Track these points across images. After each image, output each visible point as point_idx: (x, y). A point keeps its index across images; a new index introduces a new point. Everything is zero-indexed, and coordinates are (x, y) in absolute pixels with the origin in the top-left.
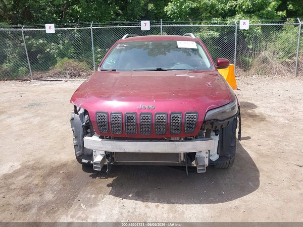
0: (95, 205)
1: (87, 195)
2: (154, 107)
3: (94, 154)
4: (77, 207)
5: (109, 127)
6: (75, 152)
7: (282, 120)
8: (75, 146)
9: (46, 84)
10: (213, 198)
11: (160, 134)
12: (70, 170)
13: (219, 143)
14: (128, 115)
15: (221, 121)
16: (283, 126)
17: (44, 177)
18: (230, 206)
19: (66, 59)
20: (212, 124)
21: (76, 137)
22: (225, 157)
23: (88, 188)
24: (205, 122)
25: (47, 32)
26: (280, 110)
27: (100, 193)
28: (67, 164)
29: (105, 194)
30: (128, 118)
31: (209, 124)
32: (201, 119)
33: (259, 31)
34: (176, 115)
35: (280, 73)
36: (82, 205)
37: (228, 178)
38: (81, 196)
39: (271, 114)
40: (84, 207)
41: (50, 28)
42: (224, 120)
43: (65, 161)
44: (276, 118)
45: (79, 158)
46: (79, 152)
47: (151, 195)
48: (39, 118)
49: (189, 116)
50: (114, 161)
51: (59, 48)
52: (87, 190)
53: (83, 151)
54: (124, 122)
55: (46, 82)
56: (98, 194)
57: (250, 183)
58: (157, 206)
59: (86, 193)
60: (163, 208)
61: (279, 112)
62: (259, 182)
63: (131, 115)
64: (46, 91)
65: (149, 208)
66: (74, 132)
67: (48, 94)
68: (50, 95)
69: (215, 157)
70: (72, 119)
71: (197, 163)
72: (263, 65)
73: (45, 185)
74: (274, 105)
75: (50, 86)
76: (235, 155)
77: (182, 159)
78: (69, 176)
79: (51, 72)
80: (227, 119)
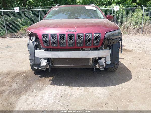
0: (42, 89)
1: (37, 85)
2: (76, 31)
3: (41, 62)
4: (31, 91)
5: (49, 42)
6: (30, 63)
7: (138, 51)
8: (30, 59)
9: (15, 39)
10: (108, 84)
11: (79, 46)
12: (28, 74)
13: (111, 54)
14: (61, 35)
15: (113, 39)
16: (140, 54)
17: (12, 78)
18: (118, 88)
19: (25, 26)
20: (108, 41)
21: (30, 54)
22: (114, 63)
23: (38, 82)
24: (105, 39)
25: (15, 12)
26: (137, 47)
27: (45, 84)
28: (26, 72)
29: (48, 84)
30: (61, 37)
31: (107, 40)
32: (103, 37)
33: (124, 12)
34: (89, 35)
35: (134, 33)
36: (34, 90)
37: (115, 76)
38: (34, 86)
39: (132, 49)
40: (35, 91)
41: (17, 9)
42: (115, 39)
43: (24, 70)
44: (136, 51)
45: (32, 67)
46: (32, 63)
47: (73, 84)
48: (11, 52)
49: (96, 35)
50: (52, 65)
51: (22, 21)
52: (37, 83)
53: (35, 62)
54: (58, 39)
55: (15, 38)
56: (43, 84)
57: (127, 77)
58: (78, 89)
59: (36, 84)
60: (81, 90)
61: (136, 48)
62: (132, 77)
63: (63, 35)
64: (15, 42)
65: (73, 90)
66: (29, 51)
67: (16, 43)
68: (17, 43)
69: (109, 62)
70: (28, 44)
71: (99, 66)
72: (125, 30)
73: (13, 81)
74: (133, 45)
75: (17, 40)
76: (119, 63)
77: (91, 63)
78: (27, 77)
79: (17, 34)
80: (116, 39)
